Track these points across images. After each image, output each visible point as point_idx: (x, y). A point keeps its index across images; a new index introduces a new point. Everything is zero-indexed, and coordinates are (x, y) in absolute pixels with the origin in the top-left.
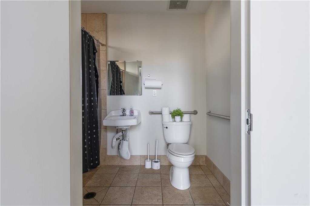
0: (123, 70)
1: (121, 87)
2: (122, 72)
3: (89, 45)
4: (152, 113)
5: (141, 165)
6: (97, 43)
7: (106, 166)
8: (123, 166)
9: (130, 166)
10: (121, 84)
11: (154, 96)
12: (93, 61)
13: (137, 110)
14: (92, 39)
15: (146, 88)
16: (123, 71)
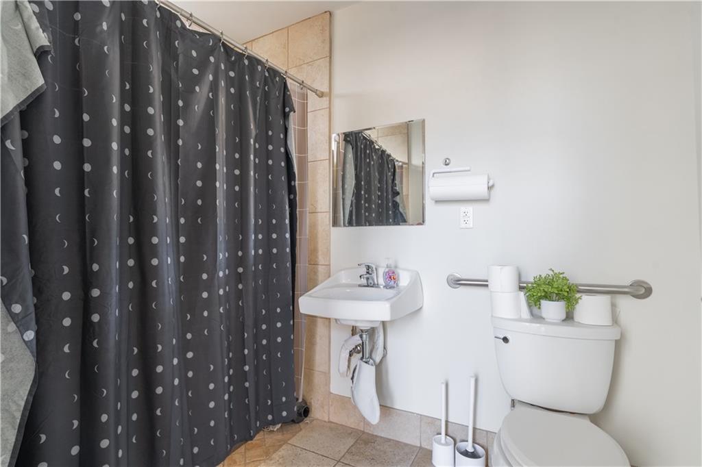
0: (404, 163)
1: (396, 205)
2: (402, 166)
3: (266, 96)
4: (457, 282)
5: (421, 448)
6: (300, 90)
7: (325, 422)
8: (368, 434)
9: (389, 440)
10: (398, 199)
11: (463, 225)
12: (282, 136)
13: (408, 270)
14: (277, 79)
15: (437, 202)
16: (404, 166)
